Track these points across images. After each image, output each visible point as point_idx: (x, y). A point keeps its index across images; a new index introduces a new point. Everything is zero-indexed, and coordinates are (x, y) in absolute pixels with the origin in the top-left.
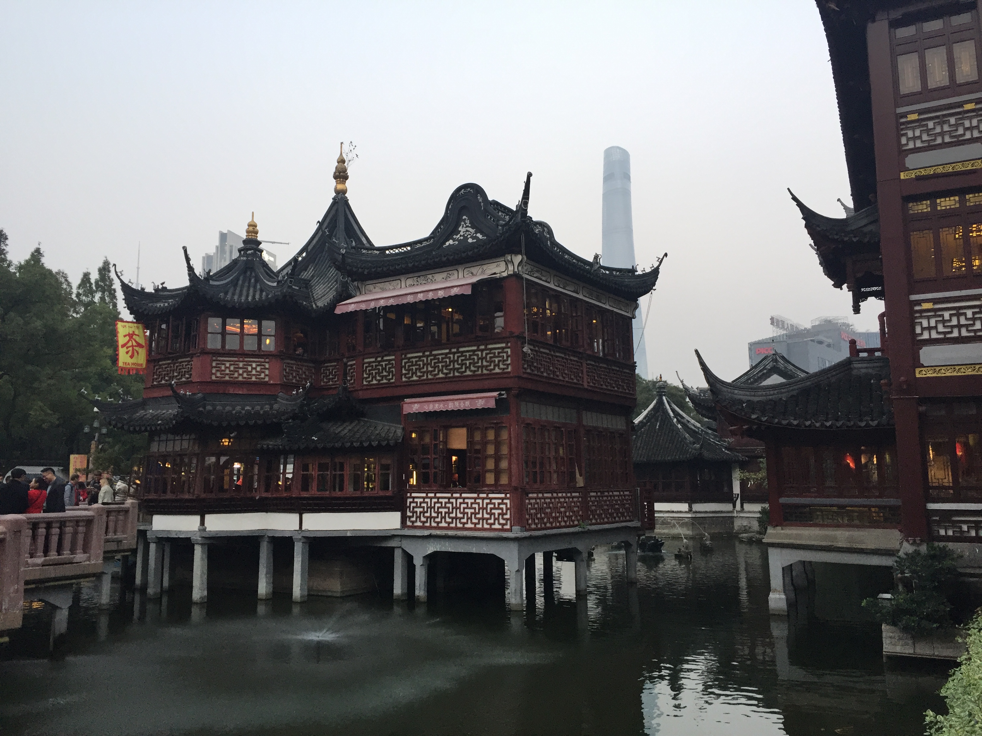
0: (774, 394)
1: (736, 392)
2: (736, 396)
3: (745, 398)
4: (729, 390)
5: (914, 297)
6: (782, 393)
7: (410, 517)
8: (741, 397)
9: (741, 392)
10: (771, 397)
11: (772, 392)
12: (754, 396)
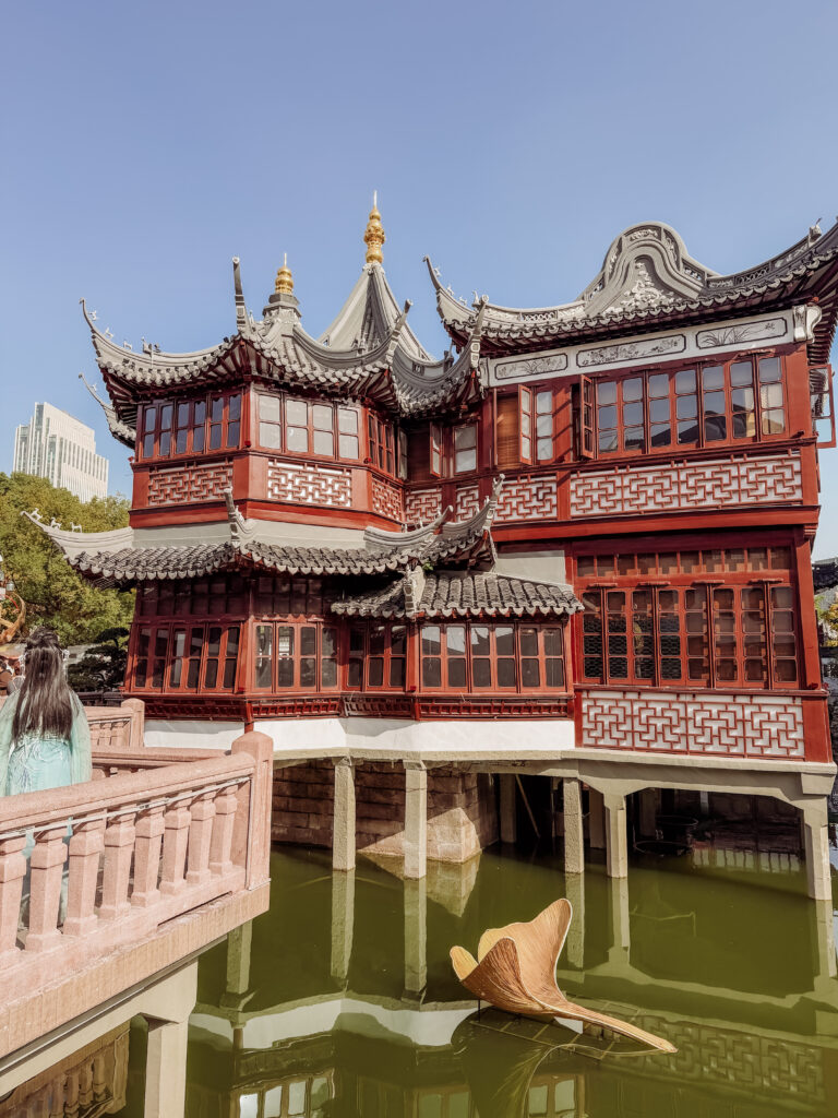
7: (589, 731)
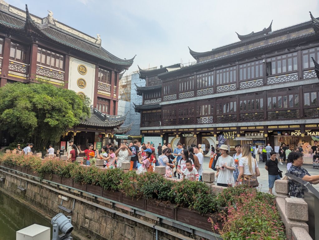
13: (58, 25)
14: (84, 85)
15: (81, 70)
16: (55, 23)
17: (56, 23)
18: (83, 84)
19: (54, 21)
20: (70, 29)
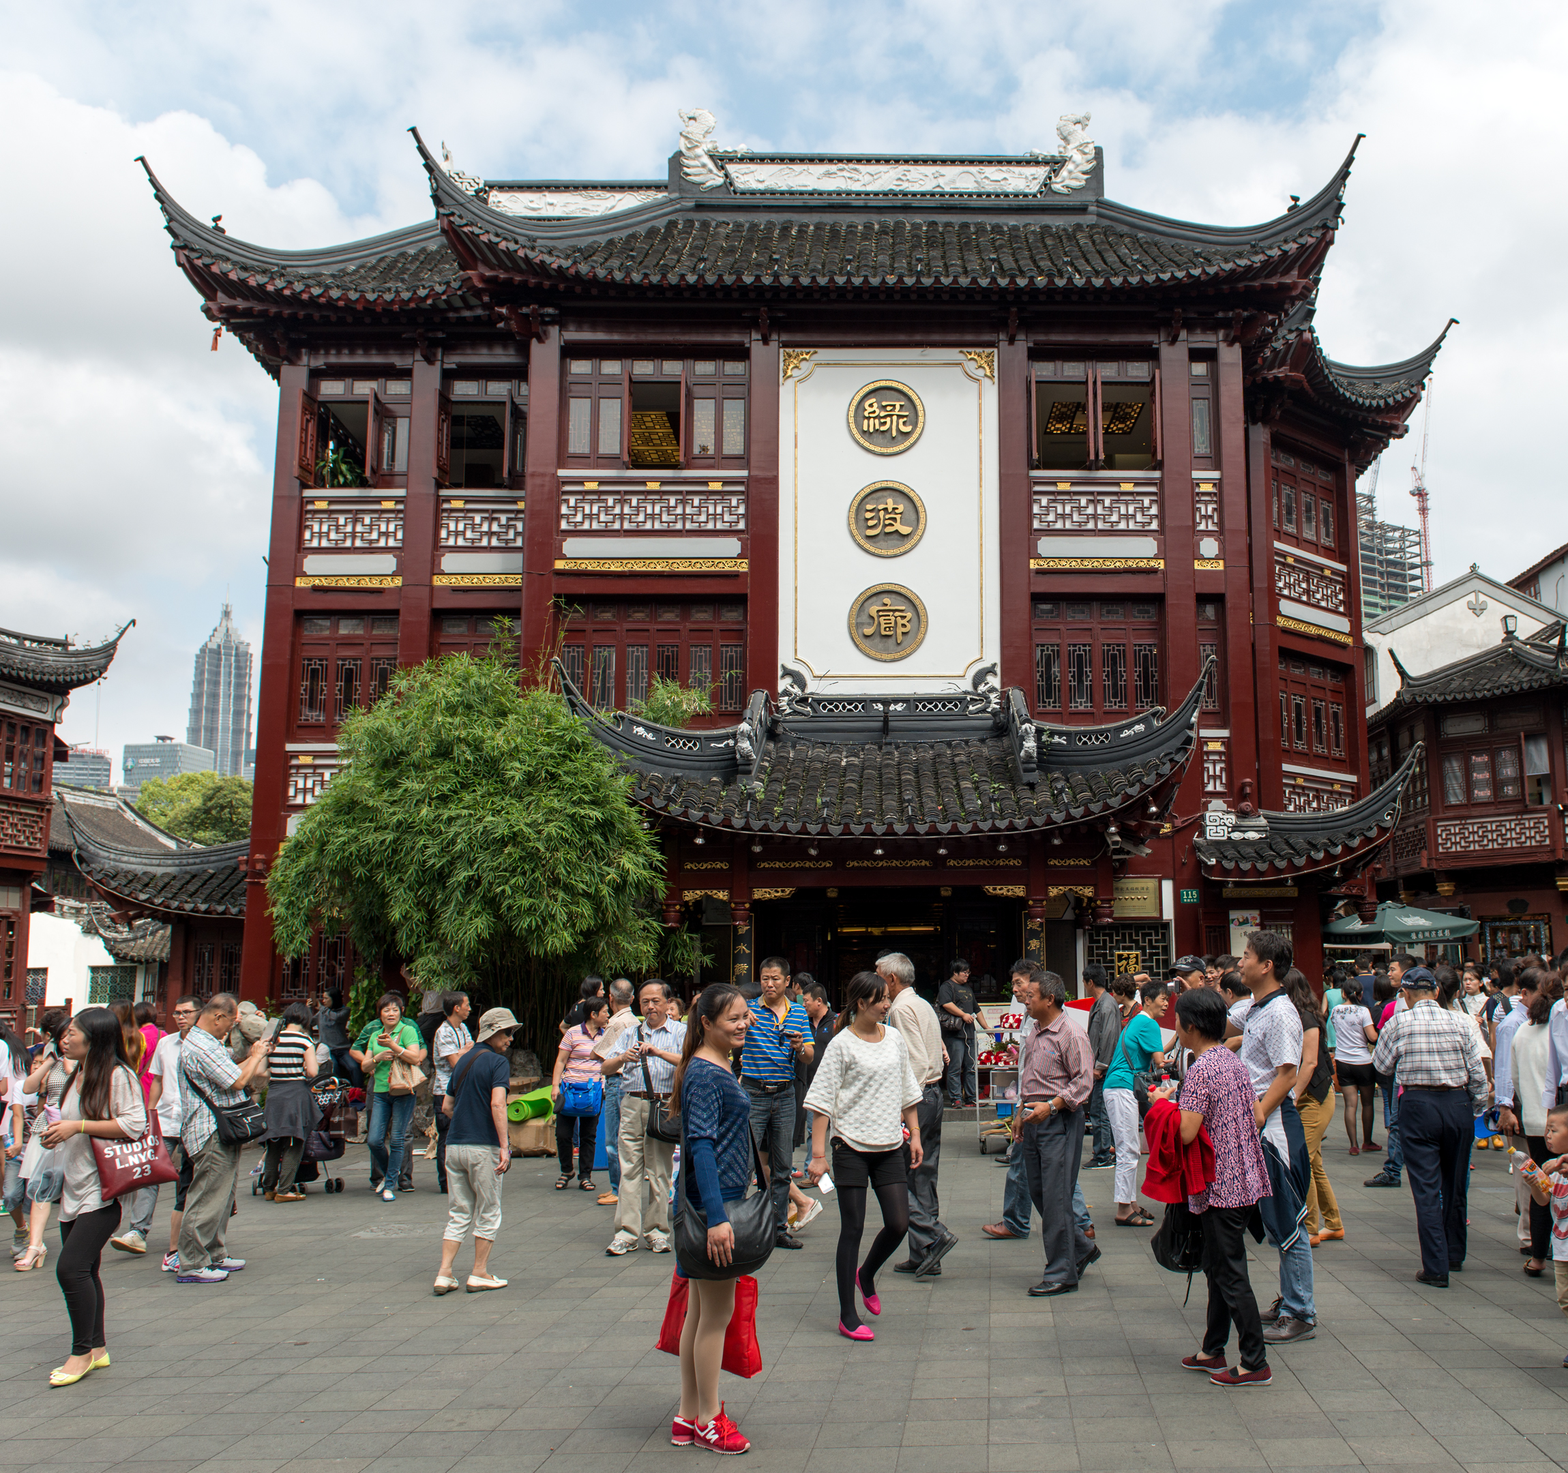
0: (195, 864)
1: (125, 858)
2: (123, 866)
3: (139, 869)
4: (112, 856)
5: (290, 747)
6: (208, 862)
8: (134, 867)
9: (133, 859)
10: (188, 868)
11: (191, 861)
12: (159, 865)
13: (749, 178)
14: (905, 530)
15: (871, 425)
16: (727, 176)
17: (731, 168)
18: (897, 526)
19: (721, 160)
20: (833, 168)
